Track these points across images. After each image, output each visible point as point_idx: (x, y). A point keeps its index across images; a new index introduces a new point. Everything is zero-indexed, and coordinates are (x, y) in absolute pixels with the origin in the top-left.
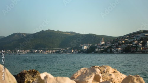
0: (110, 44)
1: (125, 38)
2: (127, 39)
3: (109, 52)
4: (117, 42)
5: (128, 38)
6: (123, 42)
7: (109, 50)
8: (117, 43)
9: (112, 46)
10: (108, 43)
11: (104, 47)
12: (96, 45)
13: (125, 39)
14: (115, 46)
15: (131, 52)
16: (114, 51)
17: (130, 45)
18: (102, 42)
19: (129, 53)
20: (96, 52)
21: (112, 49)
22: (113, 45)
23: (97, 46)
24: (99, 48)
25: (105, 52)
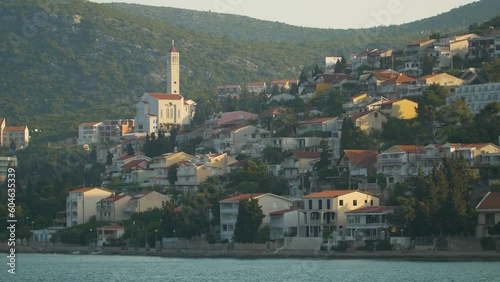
0: (247, 137)
1: (429, 66)
2: (444, 80)
3: (228, 234)
4: (332, 105)
5: (457, 65)
6: (407, 109)
7: (229, 215)
8: (328, 123)
9: (274, 155)
10: (227, 117)
11: (172, 172)
12: (89, 136)
13: (428, 70)
14: (304, 164)
15: (480, 232)
16: (292, 218)
17: (475, 151)
18: (163, 104)
19: (454, 244)
20: (82, 238)
21: (268, 203)
22: (288, 142)
23: (102, 156)
24: (116, 186)
25: (188, 234)
